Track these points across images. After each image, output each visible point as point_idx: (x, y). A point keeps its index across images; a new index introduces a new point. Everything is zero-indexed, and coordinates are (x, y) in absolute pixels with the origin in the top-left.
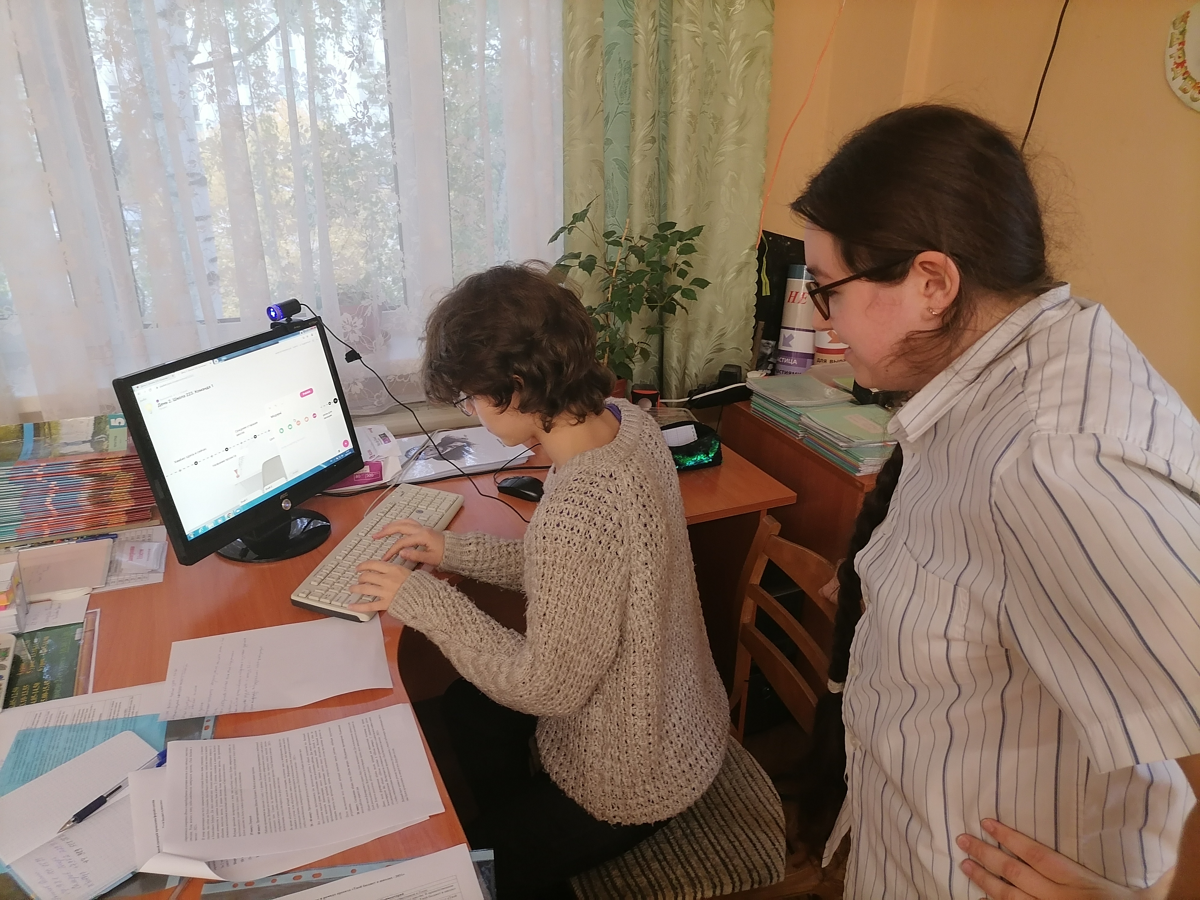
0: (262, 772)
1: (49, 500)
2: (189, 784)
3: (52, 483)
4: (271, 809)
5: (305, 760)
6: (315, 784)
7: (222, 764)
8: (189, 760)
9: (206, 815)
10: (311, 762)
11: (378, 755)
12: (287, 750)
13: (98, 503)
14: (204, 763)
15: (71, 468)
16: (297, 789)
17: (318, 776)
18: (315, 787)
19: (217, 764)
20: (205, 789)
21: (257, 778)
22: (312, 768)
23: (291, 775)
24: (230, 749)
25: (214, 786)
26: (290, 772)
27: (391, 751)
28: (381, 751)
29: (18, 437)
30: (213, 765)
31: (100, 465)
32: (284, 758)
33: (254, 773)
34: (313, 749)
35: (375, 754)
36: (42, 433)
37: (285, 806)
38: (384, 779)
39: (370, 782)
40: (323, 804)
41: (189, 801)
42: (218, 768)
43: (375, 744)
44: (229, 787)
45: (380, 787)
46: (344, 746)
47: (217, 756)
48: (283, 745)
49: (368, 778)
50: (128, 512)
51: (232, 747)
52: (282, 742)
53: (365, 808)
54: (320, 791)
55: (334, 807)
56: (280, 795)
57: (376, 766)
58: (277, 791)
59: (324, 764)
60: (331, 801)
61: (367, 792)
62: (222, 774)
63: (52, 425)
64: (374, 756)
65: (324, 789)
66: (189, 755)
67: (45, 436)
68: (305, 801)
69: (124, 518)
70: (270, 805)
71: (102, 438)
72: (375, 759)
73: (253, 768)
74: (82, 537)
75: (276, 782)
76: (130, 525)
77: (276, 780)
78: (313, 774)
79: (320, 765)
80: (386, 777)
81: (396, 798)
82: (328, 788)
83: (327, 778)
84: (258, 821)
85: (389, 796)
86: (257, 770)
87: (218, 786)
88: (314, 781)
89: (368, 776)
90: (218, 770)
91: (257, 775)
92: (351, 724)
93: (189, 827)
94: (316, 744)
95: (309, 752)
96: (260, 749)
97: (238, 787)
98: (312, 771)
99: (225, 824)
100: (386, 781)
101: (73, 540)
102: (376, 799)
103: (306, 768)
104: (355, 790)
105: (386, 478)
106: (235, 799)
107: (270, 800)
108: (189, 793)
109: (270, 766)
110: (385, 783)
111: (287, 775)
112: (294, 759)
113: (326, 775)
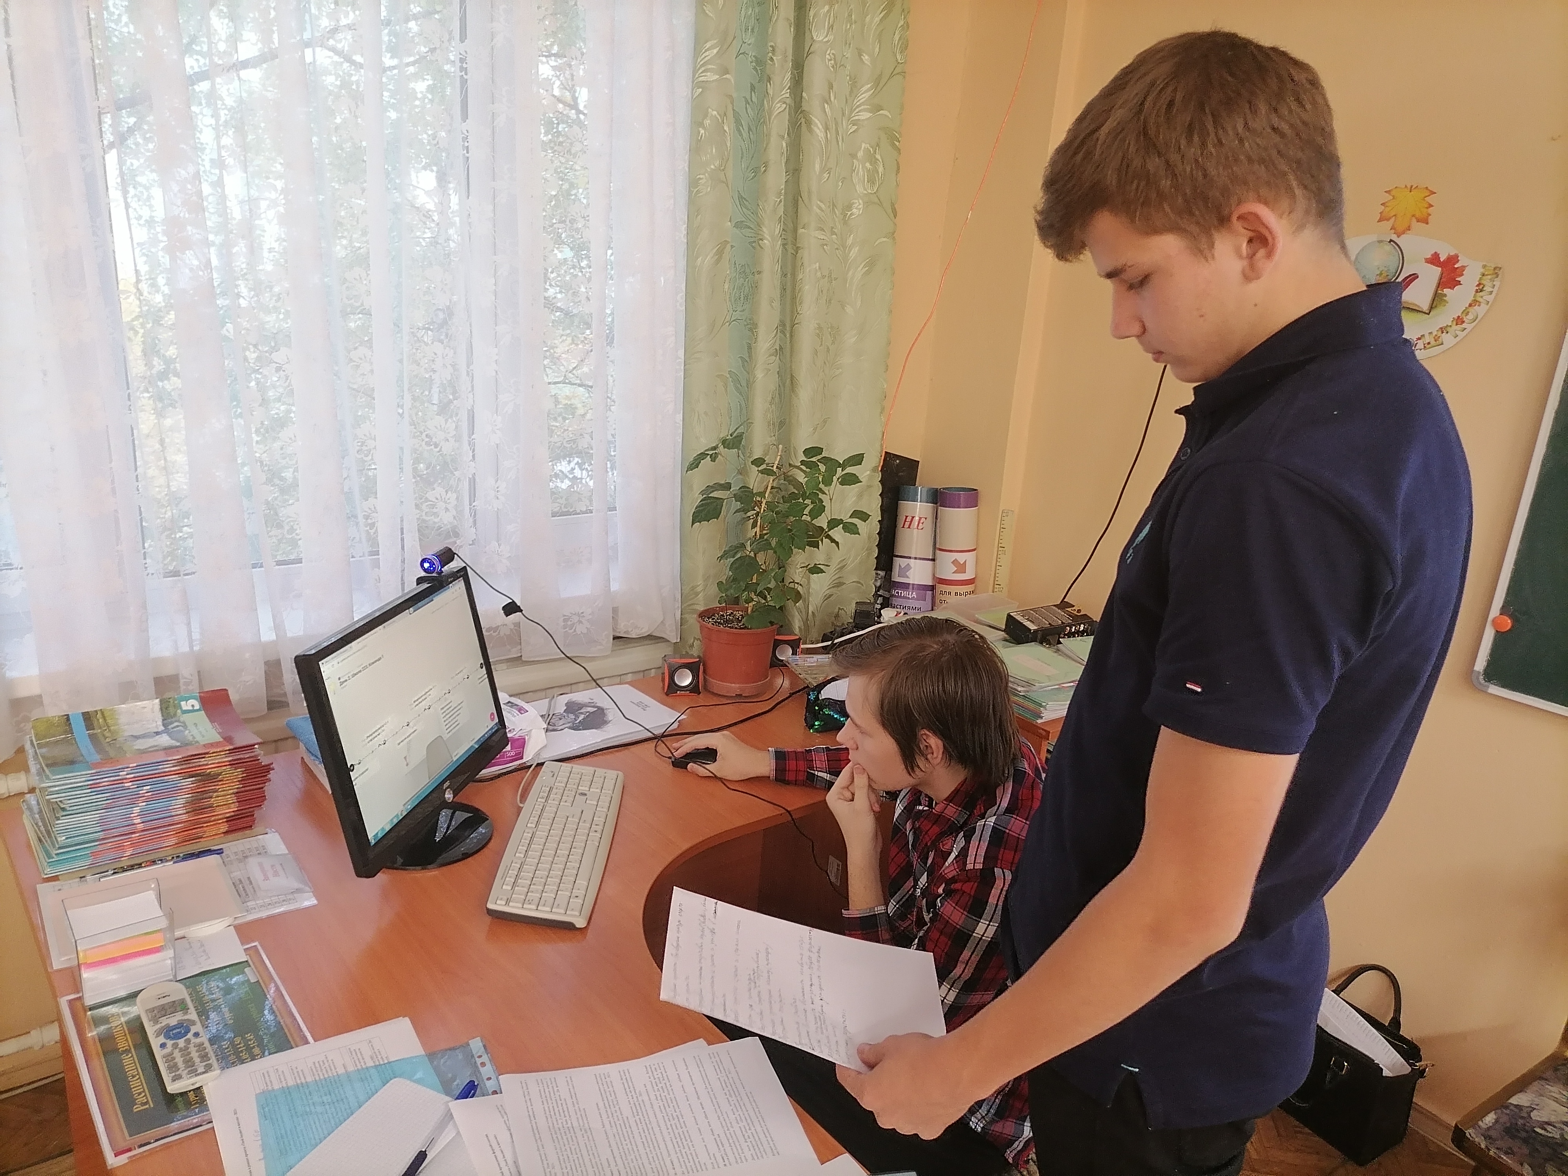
0: (608, 1110)
1: (137, 810)
2: (532, 1118)
3: (145, 788)
4: (627, 1152)
5: (653, 1098)
6: (669, 1127)
7: (562, 1098)
8: (526, 1093)
9: (560, 1154)
10: (660, 1101)
11: (734, 1098)
12: (630, 1084)
13: (196, 810)
14: (543, 1096)
15: (167, 768)
16: (650, 1130)
17: (671, 1118)
18: (670, 1130)
19: (558, 1098)
20: (551, 1125)
21: (604, 1116)
22: (662, 1107)
23: (640, 1114)
24: (567, 1081)
25: (560, 1122)
26: (639, 1110)
27: (749, 1094)
28: (737, 1095)
29: (66, 732)
30: (554, 1099)
31: (203, 761)
32: (630, 1095)
33: (599, 1109)
34: (660, 1085)
35: (731, 1096)
36: (95, 724)
37: (642, 1151)
38: (747, 1128)
39: (731, 1129)
40: (683, 1151)
41: (537, 1136)
42: (559, 1102)
43: (728, 1084)
44: (575, 1124)
45: (744, 1136)
46: (693, 1084)
47: (556, 1089)
48: (624, 1078)
49: (729, 1125)
50: (229, 820)
51: (569, 1079)
52: (622, 1073)
53: (732, 1160)
54: (677, 1136)
55: (697, 1155)
56: (634, 1137)
57: (735, 1110)
58: (630, 1132)
59: (675, 1103)
60: (692, 1149)
61: (731, 1141)
62: (565, 1109)
63: (106, 714)
64: (730, 1099)
65: (681, 1133)
66: (525, 1088)
67: (100, 728)
68: (662, 1146)
69: (224, 828)
70: (625, 1147)
71: (178, 726)
72: (732, 1103)
73: (597, 1104)
74: (178, 857)
75: (626, 1122)
76: (230, 837)
77: (625, 1119)
78: (665, 1115)
79: (671, 1105)
80: (748, 1124)
81: (764, 1150)
82: (685, 1132)
83: (682, 1121)
84: (617, 1165)
85: (756, 1147)
86: (601, 1105)
87: (565, 1123)
88: (668, 1124)
89: (728, 1122)
90: (560, 1105)
91: (603, 1111)
92: (697, 1058)
93: (546, 1166)
94: (661, 1079)
95: (656, 1088)
96: (600, 1082)
97: (586, 1125)
98: (664, 1111)
99: (582, 1165)
100: (750, 1129)
101: (167, 861)
102: (742, 1150)
103: (656, 1107)
104: (716, 1136)
105: (528, 756)
106: (586, 1137)
107: (624, 1143)
108: (535, 1128)
109: (615, 1103)
110: (749, 1132)
111: (636, 1114)
112: (641, 1095)
113: (680, 1117)
